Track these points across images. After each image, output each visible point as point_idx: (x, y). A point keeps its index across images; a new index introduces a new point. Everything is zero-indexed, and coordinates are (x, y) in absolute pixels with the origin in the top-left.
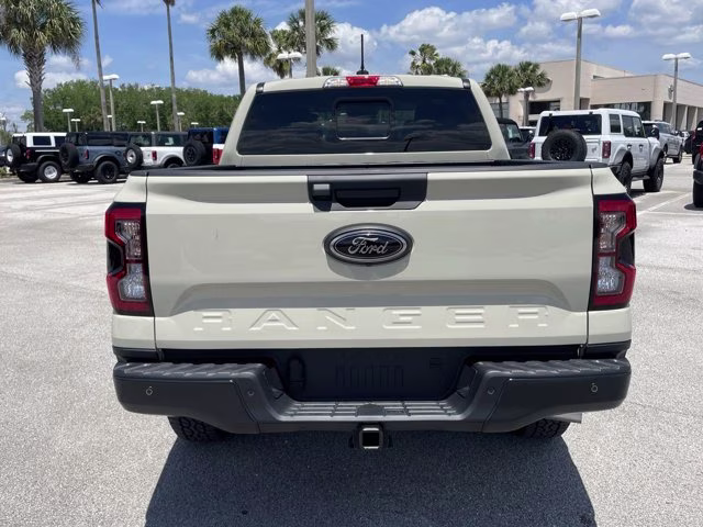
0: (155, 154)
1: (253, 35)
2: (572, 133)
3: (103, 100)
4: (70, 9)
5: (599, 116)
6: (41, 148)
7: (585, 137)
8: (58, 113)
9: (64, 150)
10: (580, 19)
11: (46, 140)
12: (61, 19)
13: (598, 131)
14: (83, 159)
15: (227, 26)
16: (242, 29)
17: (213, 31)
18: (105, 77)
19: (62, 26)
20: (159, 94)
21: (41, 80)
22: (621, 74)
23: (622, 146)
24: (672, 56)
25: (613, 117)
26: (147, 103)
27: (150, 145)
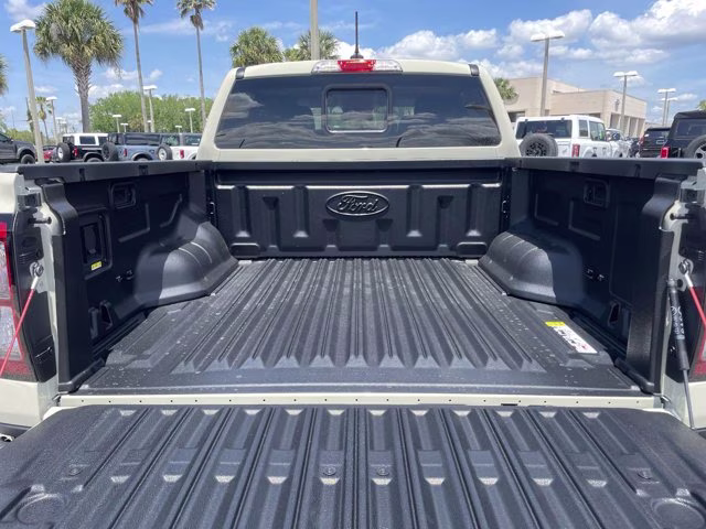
0: (182, 153)
1: (269, 52)
2: (546, 137)
3: (143, 107)
4: (112, 27)
5: (571, 121)
6: (87, 147)
7: (557, 140)
8: (110, 118)
9: (106, 148)
10: (547, 40)
11: (92, 140)
12: (103, 36)
13: (568, 135)
14: (121, 156)
15: (247, 43)
16: (259, 46)
17: (235, 49)
18: (145, 88)
19: (105, 42)
20: (194, 103)
21: (87, 88)
22: (576, 90)
23: (588, 148)
24: (622, 74)
25: (582, 123)
26: (183, 111)
27: (178, 145)
